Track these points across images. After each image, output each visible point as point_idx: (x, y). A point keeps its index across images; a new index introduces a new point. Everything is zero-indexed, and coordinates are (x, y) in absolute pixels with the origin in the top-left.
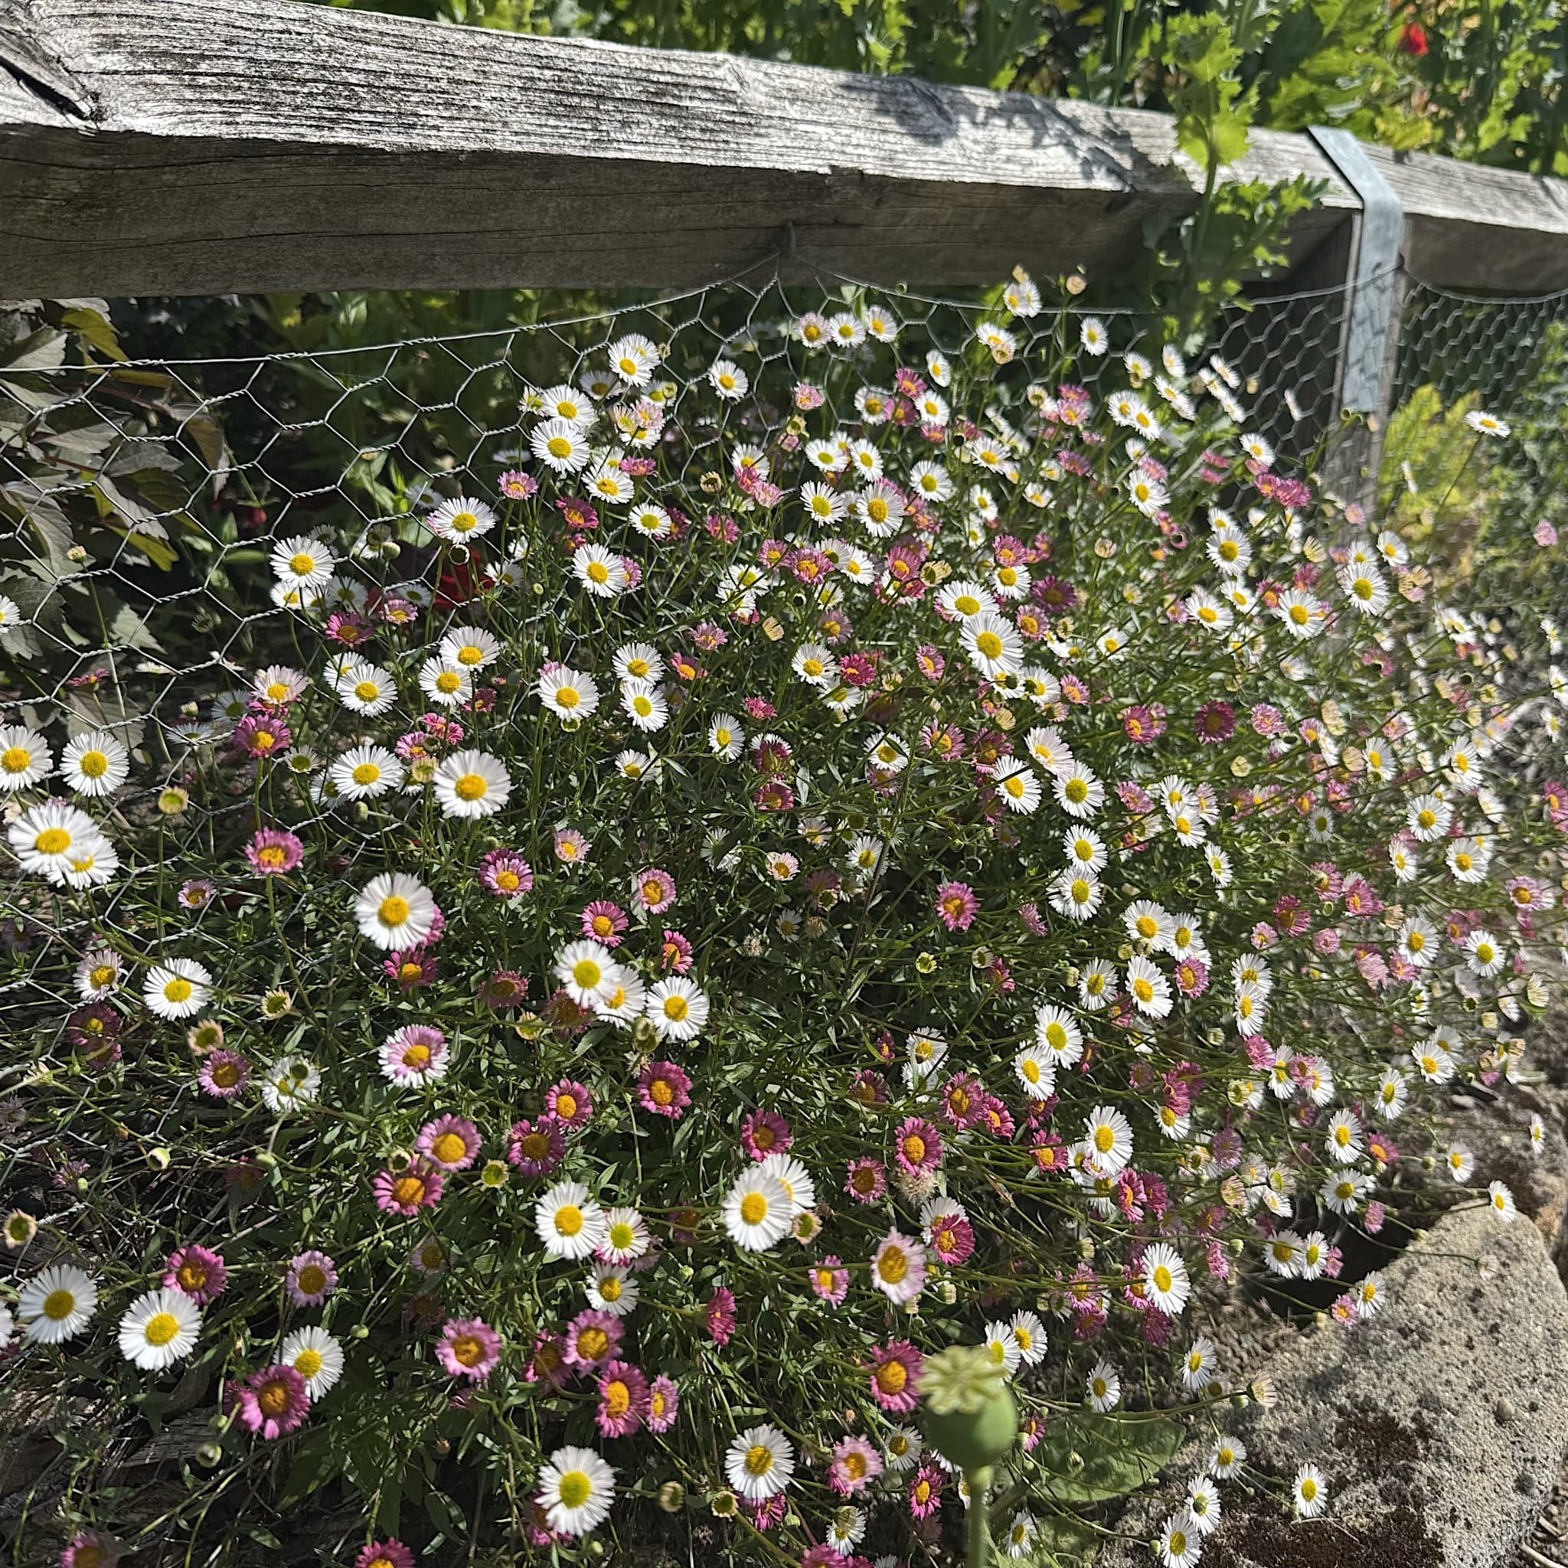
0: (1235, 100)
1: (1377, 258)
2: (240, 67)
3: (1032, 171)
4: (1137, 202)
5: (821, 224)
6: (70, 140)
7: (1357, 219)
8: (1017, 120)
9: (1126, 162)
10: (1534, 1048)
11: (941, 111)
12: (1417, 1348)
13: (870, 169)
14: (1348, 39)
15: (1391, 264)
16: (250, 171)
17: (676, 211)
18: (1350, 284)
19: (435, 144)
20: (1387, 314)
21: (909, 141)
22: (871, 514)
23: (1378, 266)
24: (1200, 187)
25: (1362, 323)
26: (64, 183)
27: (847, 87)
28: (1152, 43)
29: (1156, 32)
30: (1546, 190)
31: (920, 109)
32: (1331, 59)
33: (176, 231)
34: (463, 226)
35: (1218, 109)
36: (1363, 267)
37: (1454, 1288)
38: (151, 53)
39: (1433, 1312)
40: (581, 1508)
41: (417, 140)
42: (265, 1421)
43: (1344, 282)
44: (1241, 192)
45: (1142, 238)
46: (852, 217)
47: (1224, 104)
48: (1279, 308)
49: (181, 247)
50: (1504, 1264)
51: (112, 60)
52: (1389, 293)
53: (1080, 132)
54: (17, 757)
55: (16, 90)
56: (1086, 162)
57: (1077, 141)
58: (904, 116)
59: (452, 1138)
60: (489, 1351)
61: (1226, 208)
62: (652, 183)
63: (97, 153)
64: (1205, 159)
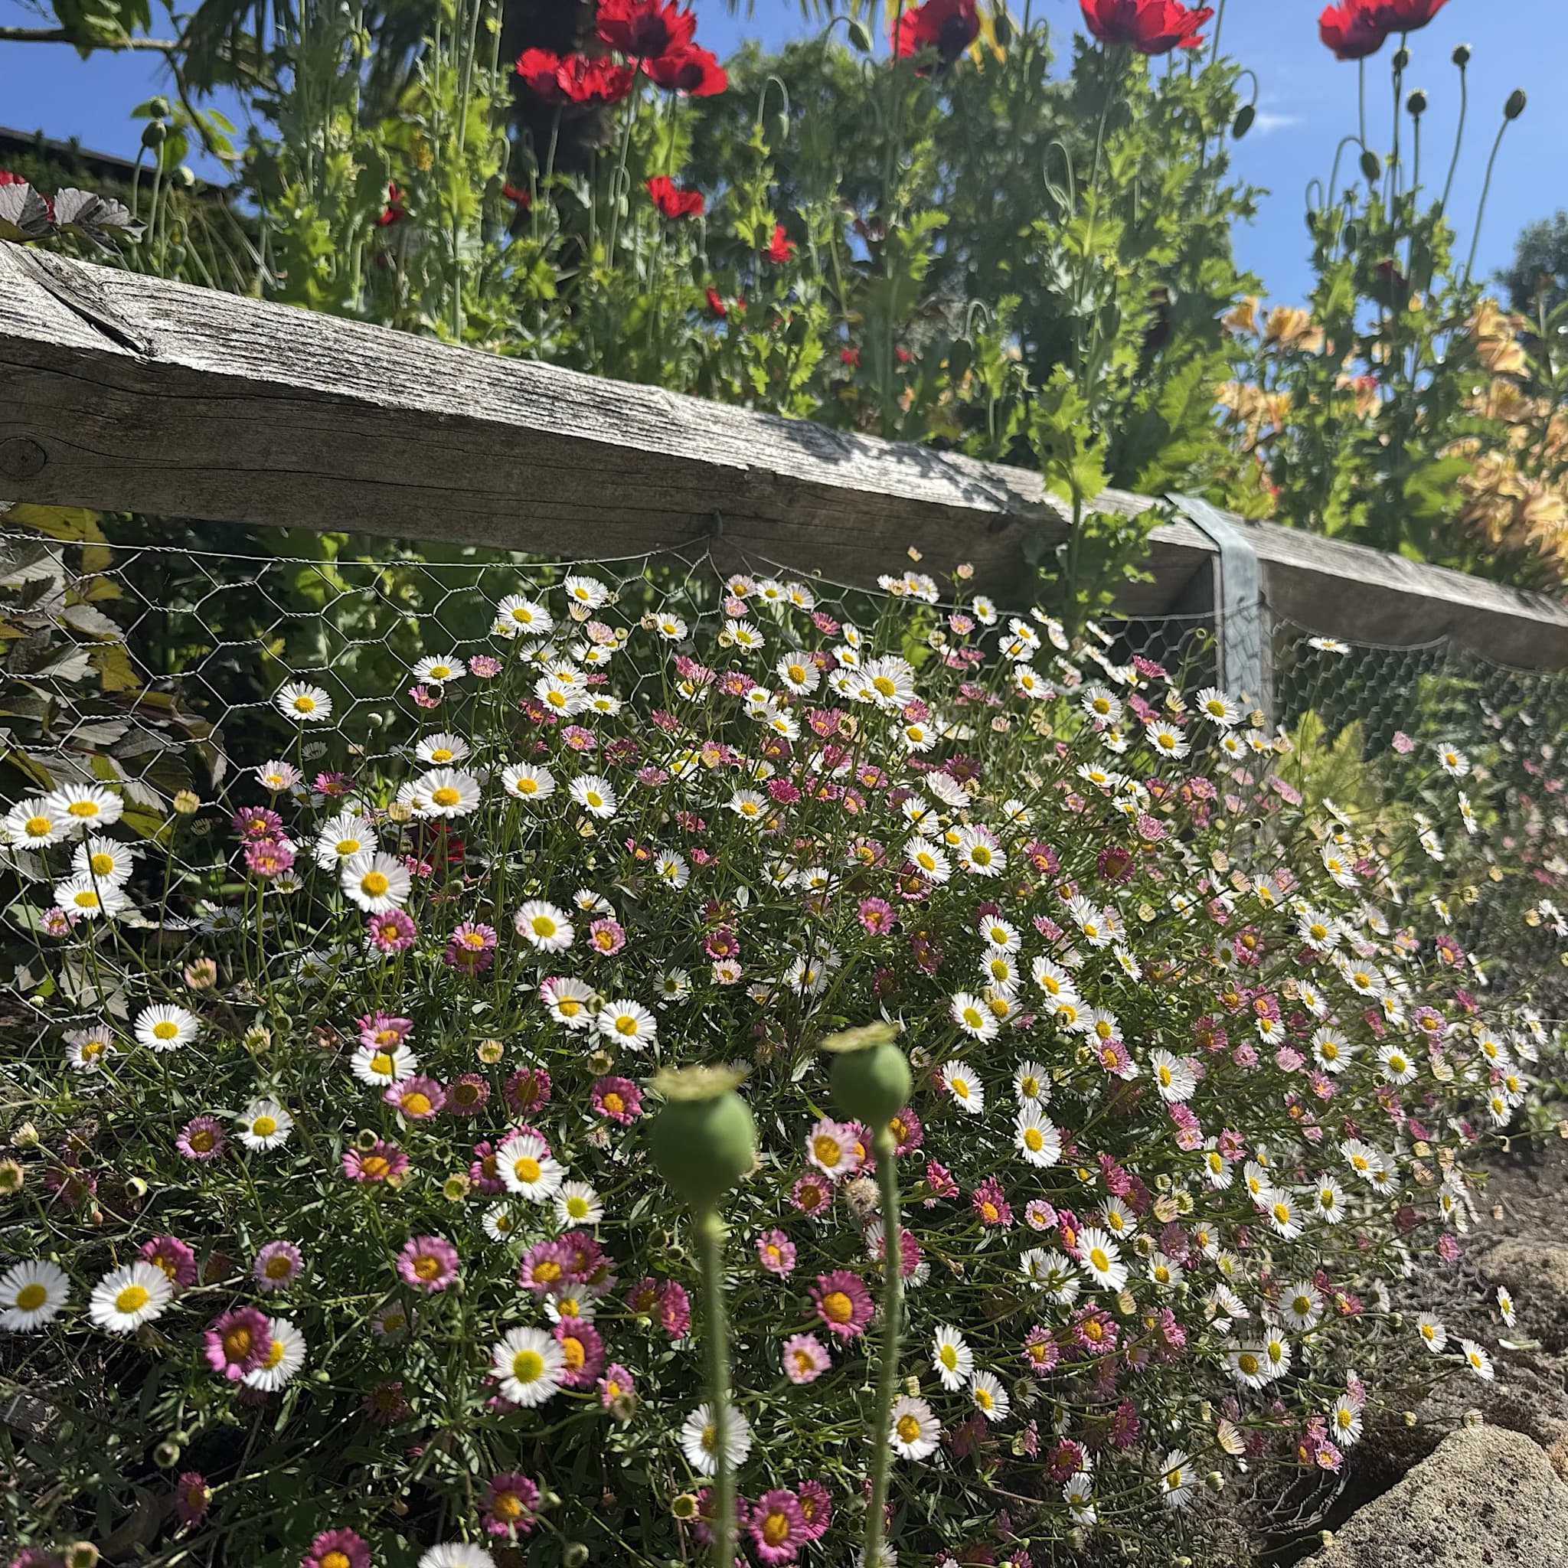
0: (1090, 442)
1: (1240, 593)
2: (263, 340)
3: (921, 491)
4: (1014, 526)
5: (745, 517)
6: (126, 366)
7: (1216, 561)
8: (906, 459)
9: (1003, 497)
10: (1525, 1320)
11: (839, 445)
12: (1431, 1562)
13: (781, 471)
14: (1193, 433)
15: (1254, 599)
16: (267, 410)
17: (620, 492)
18: (1218, 612)
19: (419, 406)
20: (1257, 642)
21: (813, 460)
22: (792, 677)
23: (1241, 600)
24: (1069, 517)
25: (1234, 646)
26: (118, 404)
27: (762, 421)
28: (1019, 421)
29: (1021, 411)
30: (1392, 563)
31: (822, 441)
32: (1180, 451)
33: (203, 457)
34: (443, 483)
35: (1075, 453)
36: (1228, 599)
37: (1463, 1504)
38: (193, 323)
39: (1442, 1526)
40: (535, 1383)
41: (404, 400)
42: (227, 1365)
43: (1212, 609)
44: (1105, 521)
45: (1023, 557)
46: (771, 513)
47: (1080, 447)
48: (1155, 626)
49: (206, 473)
50: (1512, 1481)
51: (162, 323)
52: (1256, 623)
53: (963, 474)
54: (40, 823)
55: (88, 329)
56: (965, 491)
57: (959, 478)
58: (808, 444)
59: (420, 1097)
60: (447, 1266)
61: (1093, 533)
62: (600, 461)
63: (146, 380)
64: (1070, 496)
